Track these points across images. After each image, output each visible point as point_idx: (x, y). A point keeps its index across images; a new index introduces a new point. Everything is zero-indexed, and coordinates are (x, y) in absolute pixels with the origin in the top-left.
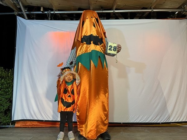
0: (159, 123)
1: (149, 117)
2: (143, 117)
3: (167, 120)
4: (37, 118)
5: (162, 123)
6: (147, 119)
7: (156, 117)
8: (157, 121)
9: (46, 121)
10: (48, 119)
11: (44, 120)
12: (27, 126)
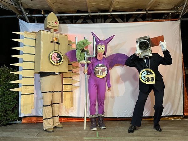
7: (148, 111)
8: (149, 115)
12: (33, 122)
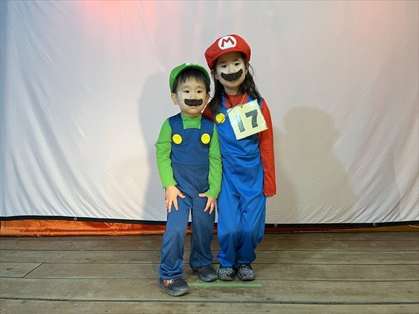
1: (346, 211)
5: (379, 224)
6: (342, 215)
8: (367, 220)
11: (75, 216)
12: (32, 234)
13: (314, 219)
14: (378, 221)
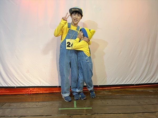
0: (133, 85)
1: (124, 79)
2: (119, 79)
3: (141, 81)
4: (8, 85)
5: (136, 85)
6: (123, 81)
7: (131, 79)
8: (132, 83)
9: (17, 87)
10: (20, 85)
11: (15, 86)
13: (112, 83)
14: (136, 83)
